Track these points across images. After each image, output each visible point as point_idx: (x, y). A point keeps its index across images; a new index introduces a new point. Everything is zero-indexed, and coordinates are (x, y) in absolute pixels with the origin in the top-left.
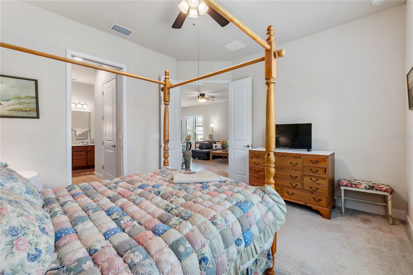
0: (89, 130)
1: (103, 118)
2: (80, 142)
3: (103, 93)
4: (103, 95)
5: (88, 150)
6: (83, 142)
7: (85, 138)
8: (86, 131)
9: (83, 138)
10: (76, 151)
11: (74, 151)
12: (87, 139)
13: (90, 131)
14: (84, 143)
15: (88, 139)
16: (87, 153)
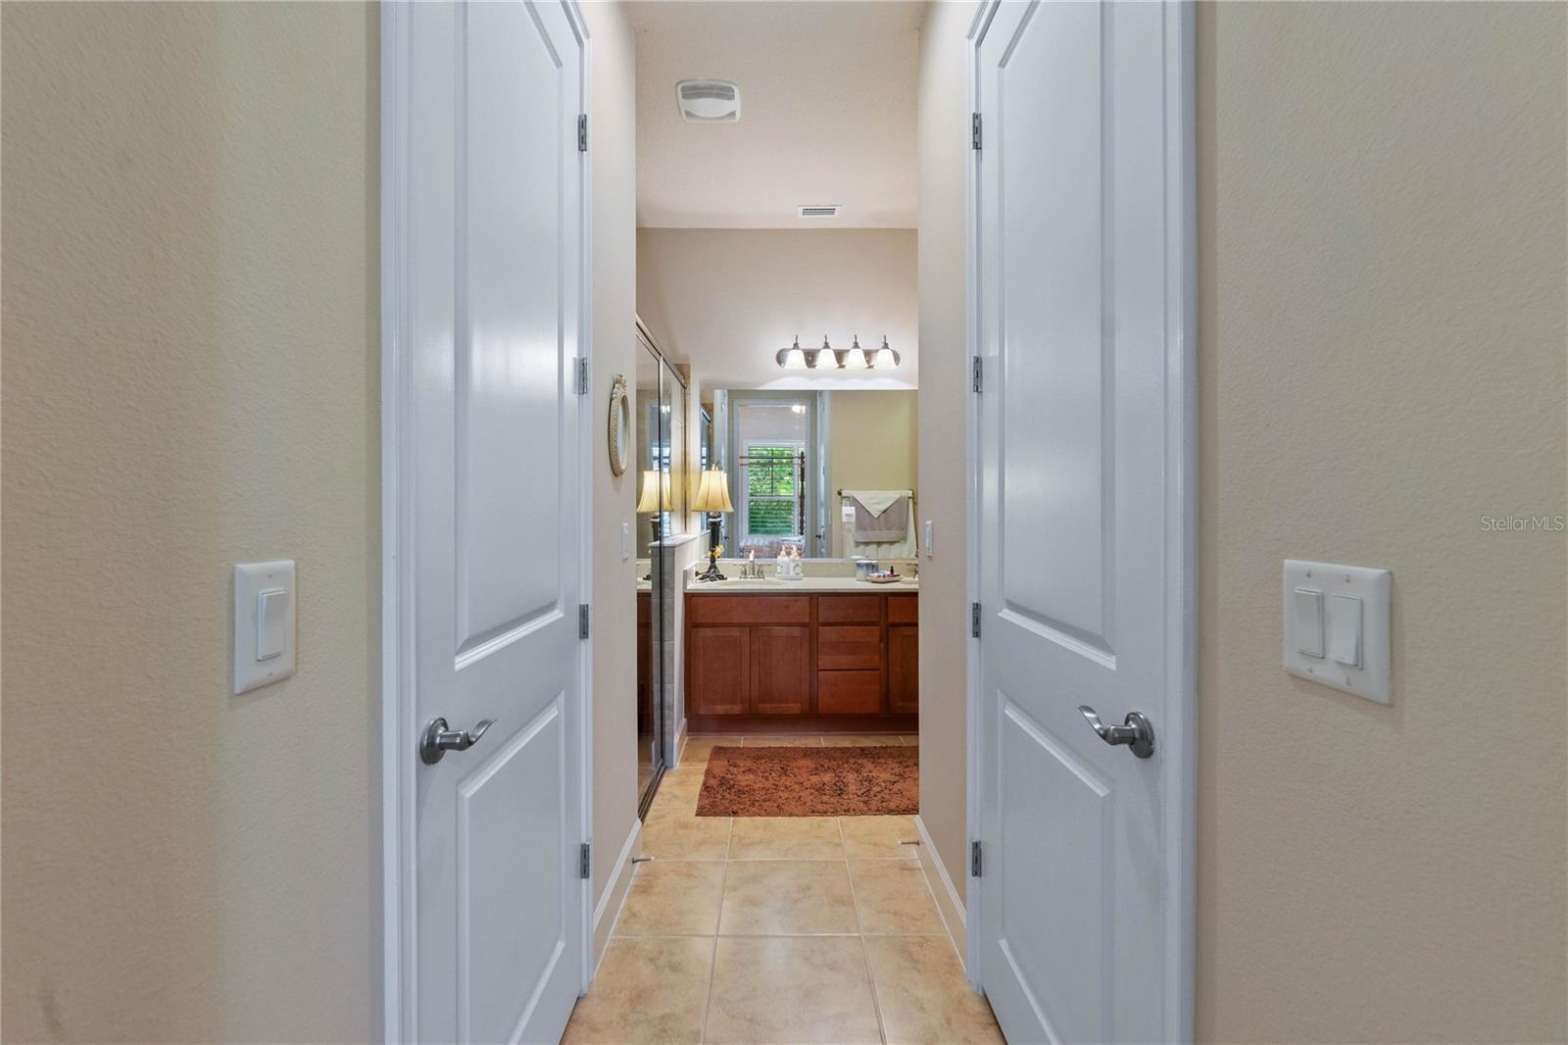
0: (910, 494)
1: (978, 374)
2: (859, 565)
3: (977, 130)
4: (977, 146)
5: (891, 620)
6: (873, 566)
7: (893, 535)
8: (899, 502)
9: (884, 536)
10: (832, 620)
11: (820, 621)
12: (904, 539)
13: (914, 498)
14: (876, 574)
15: (909, 541)
16: (885, 638)
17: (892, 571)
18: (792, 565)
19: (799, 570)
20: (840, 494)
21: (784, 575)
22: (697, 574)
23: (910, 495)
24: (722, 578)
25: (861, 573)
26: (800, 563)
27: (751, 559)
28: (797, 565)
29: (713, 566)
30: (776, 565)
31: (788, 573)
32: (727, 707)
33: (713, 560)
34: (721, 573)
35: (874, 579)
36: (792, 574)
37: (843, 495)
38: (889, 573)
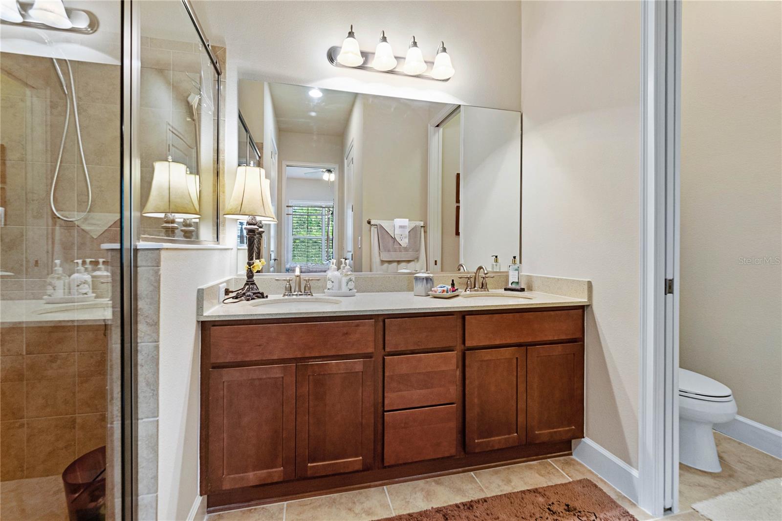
7: (409, 255)
8: (414, 230)
9: (403, 255)
11: (387, 349)
13: (425, 228)
16: (461, 365)
17: (453, 285)
18: (344, 280)
19: (352, 285)
20: (369, 223)
21: (335, 291)
22: (227, 292)
23: (422, 225)
24: (262, 296)
25: (420, 287)
26: (353, 278)
27: (297, 272)
28: (350, 280)
29: (250, 281)
30: (325, 280)
31: (340, 288)
32: (263, 473)
33: (250, 274)
34: (261, 291)
35: (438, 294)
36: (345, 289)
37: (372, 223)
38: (450, 287)
